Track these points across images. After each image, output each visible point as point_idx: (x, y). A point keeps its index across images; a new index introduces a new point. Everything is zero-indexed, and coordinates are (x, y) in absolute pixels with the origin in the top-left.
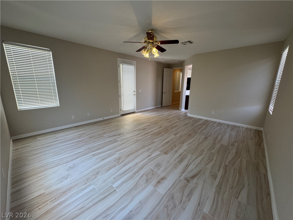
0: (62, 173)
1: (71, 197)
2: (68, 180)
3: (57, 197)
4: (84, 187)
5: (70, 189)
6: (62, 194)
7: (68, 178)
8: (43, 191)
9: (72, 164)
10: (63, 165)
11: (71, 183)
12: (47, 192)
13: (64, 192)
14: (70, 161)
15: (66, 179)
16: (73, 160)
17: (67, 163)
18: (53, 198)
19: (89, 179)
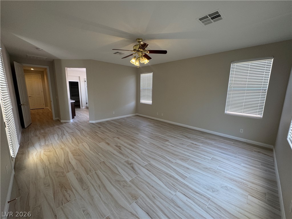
0: (224, 194)
1: (234, 176)
2: (226, 184)
3: (242, 184)
4: (222, 172)
5: (231, 179)
6: (238, 182)
7: (224, 185)
8: (250, 197)
9: (208, 192)
10: (215, 200)
11: (226, 181)
12: (247, 194)
13: (236, 182)
14: (204, 197)
15: (226, 187)
16: (202, 195)
17: (209, 199)
18: (245, 186)
19: (214, 172)
